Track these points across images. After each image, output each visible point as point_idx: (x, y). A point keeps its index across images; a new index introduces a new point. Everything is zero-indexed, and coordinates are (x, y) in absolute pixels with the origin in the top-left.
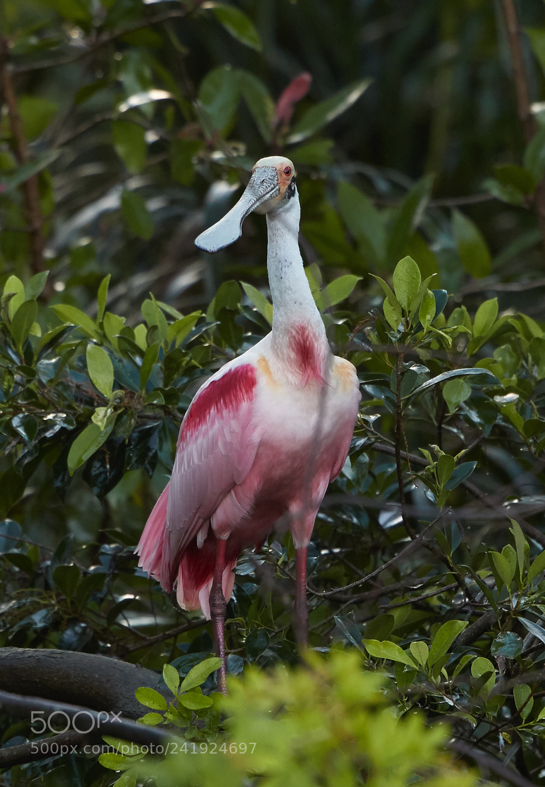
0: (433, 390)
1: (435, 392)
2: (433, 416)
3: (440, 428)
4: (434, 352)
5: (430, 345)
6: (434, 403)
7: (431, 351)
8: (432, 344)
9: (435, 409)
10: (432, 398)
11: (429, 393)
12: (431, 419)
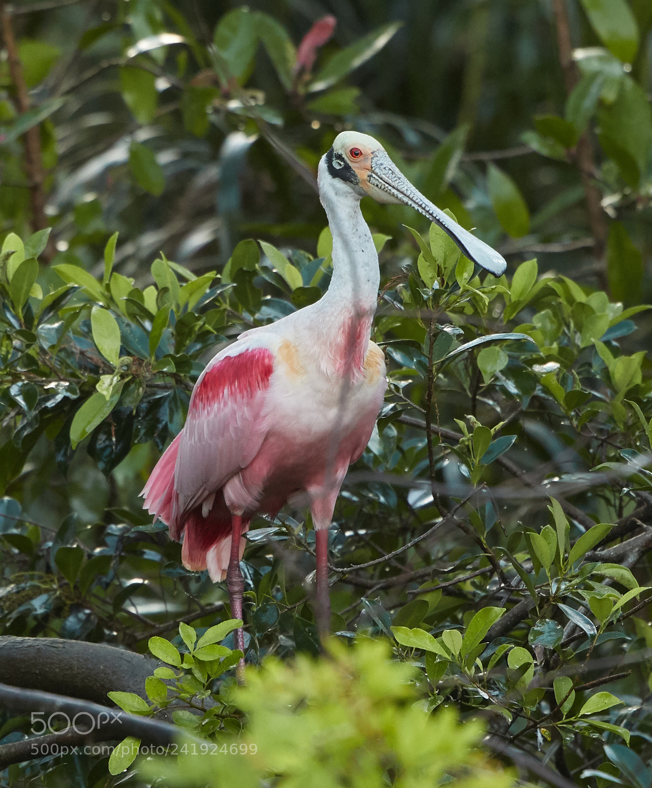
0: (467, 359)
1: (469, 360)
2: (466, 386)
3: (474, 399)
4: (468, 317)
5: (464, 310)
6: (468, 372)
7: (465, 317)
8: (465, 309)
9: (468, 379)
10: (466, 368)
11: (462, 362)
12: (465, 390)
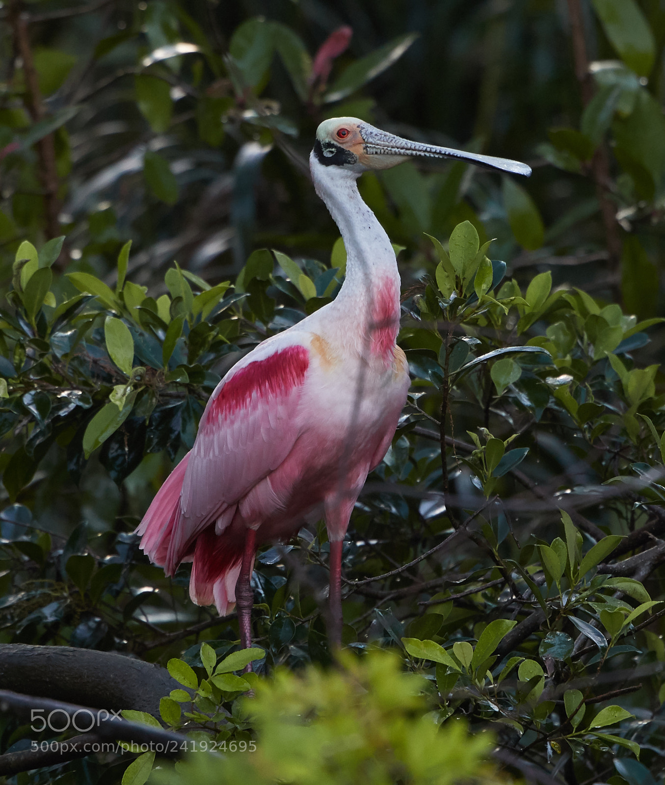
0: (480, 370)
1: (482, 372)
2: (479, 397)
3: (487, 411)
4: (482, 329)
5: (477, 321)
6: (481, 384)
7: (479, 328)
8: (479, 320)
9: (482, 390)
10: (479, 379)
11: (476, 374)
12: (477, 401)
